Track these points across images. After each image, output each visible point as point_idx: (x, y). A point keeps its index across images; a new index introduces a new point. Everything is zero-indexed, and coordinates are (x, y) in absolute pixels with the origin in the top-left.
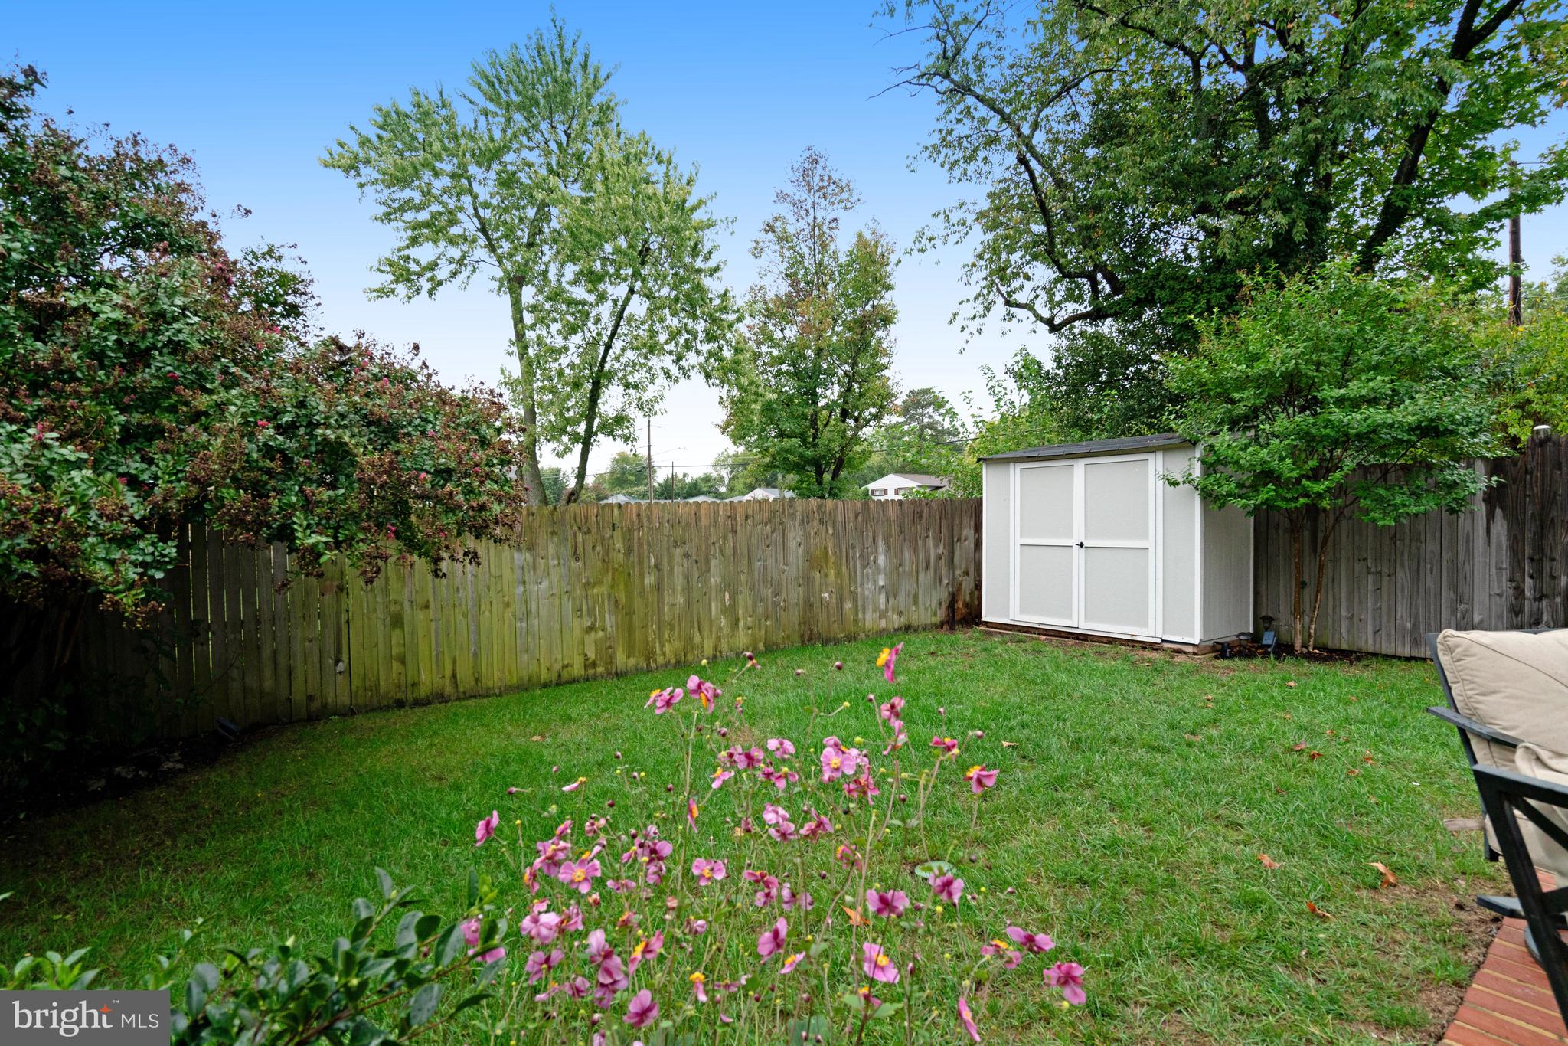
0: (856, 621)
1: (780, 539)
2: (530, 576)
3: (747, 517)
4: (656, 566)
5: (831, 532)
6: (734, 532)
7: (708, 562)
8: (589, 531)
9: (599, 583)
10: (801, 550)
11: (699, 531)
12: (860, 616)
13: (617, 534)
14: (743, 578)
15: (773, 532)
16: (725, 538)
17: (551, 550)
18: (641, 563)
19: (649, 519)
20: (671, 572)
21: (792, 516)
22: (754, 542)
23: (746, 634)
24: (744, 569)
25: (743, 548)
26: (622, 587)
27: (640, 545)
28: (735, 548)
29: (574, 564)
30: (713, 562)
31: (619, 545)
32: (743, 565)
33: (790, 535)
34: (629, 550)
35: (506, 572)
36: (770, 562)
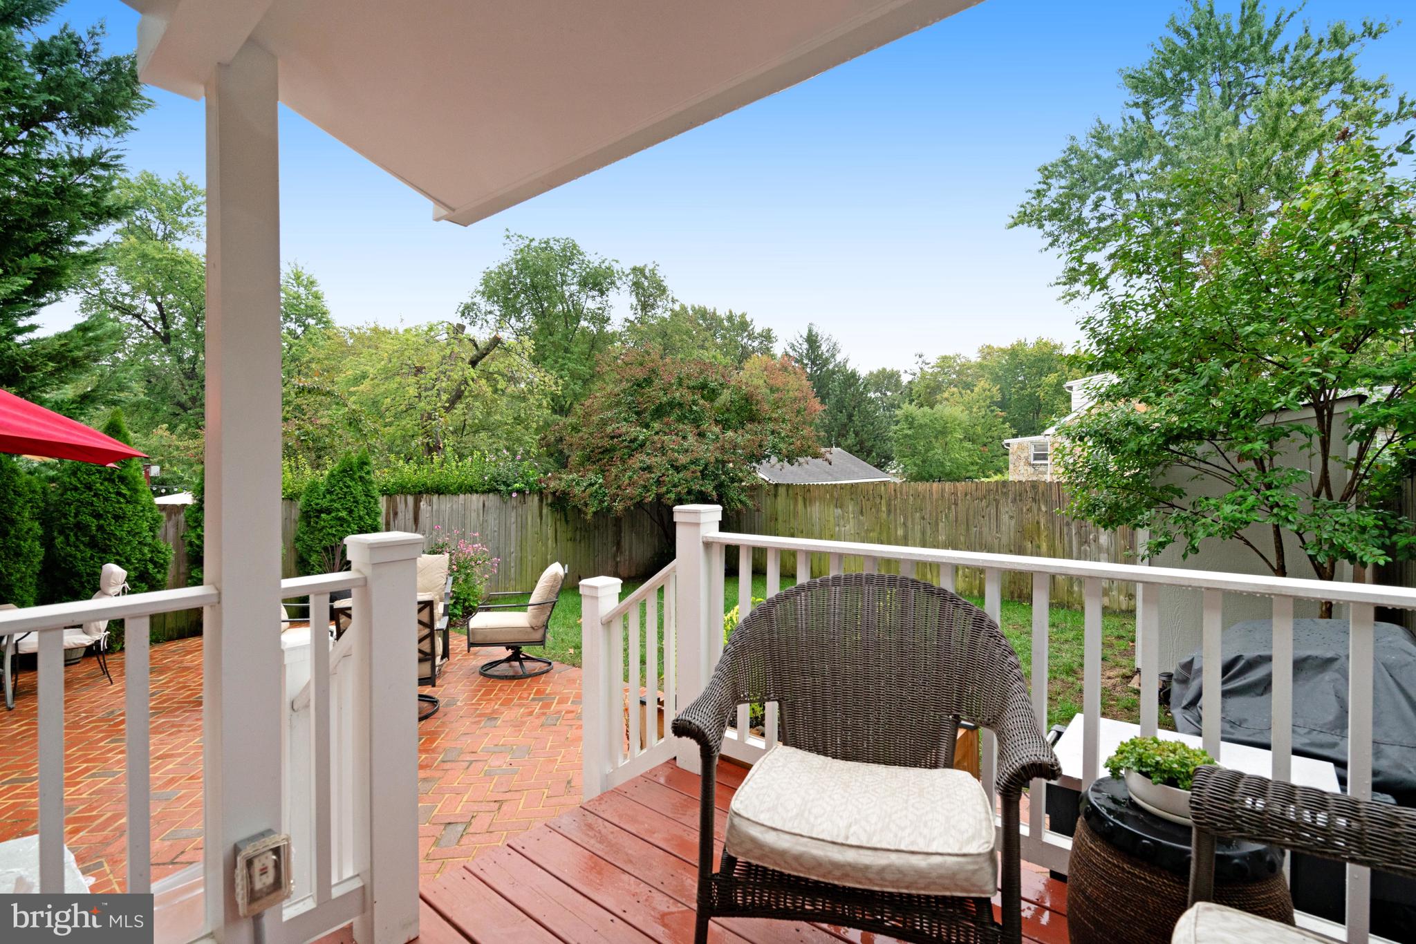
0: (1070, 592)
1: (993, 511)
2: (842, 523)
3: (966, 495)
4: (904, 523)
5: (1044, 509)
6: (956, 504)
7: (937, 524)
8: (868, 500)
9: (873, 530)
10: (1013, 522)
11: (932, 503)
12: (1076, 588)
13: (883, 502)
14: (962, 538)
15: (987, 507)
16: (949, 508)
17: (851, 508)
18: (896, 521)
19: (901, 494)
20: (913, 528)
21: (1005, 494)
22: (971, 513)
23: (964, 581)
24: (963, 532)
25: (962, 516)
26: (885, 534)
27: (895, 510)
28: (957, 518)
29: (861, 518)
30: (941, 525)
31: (884, 509)
32: (962, 529)
33: (1003, 509)
34: (889, 511)
35: (832, 519)
36: (985, 530)
